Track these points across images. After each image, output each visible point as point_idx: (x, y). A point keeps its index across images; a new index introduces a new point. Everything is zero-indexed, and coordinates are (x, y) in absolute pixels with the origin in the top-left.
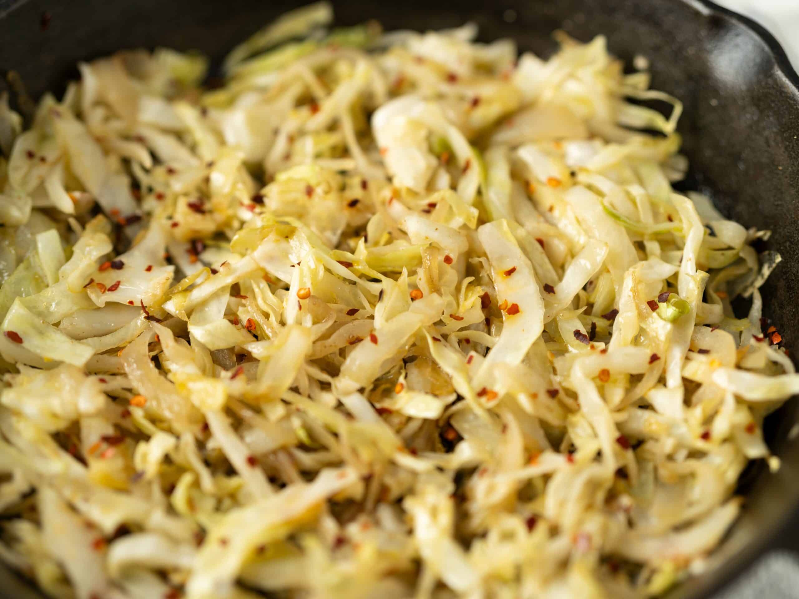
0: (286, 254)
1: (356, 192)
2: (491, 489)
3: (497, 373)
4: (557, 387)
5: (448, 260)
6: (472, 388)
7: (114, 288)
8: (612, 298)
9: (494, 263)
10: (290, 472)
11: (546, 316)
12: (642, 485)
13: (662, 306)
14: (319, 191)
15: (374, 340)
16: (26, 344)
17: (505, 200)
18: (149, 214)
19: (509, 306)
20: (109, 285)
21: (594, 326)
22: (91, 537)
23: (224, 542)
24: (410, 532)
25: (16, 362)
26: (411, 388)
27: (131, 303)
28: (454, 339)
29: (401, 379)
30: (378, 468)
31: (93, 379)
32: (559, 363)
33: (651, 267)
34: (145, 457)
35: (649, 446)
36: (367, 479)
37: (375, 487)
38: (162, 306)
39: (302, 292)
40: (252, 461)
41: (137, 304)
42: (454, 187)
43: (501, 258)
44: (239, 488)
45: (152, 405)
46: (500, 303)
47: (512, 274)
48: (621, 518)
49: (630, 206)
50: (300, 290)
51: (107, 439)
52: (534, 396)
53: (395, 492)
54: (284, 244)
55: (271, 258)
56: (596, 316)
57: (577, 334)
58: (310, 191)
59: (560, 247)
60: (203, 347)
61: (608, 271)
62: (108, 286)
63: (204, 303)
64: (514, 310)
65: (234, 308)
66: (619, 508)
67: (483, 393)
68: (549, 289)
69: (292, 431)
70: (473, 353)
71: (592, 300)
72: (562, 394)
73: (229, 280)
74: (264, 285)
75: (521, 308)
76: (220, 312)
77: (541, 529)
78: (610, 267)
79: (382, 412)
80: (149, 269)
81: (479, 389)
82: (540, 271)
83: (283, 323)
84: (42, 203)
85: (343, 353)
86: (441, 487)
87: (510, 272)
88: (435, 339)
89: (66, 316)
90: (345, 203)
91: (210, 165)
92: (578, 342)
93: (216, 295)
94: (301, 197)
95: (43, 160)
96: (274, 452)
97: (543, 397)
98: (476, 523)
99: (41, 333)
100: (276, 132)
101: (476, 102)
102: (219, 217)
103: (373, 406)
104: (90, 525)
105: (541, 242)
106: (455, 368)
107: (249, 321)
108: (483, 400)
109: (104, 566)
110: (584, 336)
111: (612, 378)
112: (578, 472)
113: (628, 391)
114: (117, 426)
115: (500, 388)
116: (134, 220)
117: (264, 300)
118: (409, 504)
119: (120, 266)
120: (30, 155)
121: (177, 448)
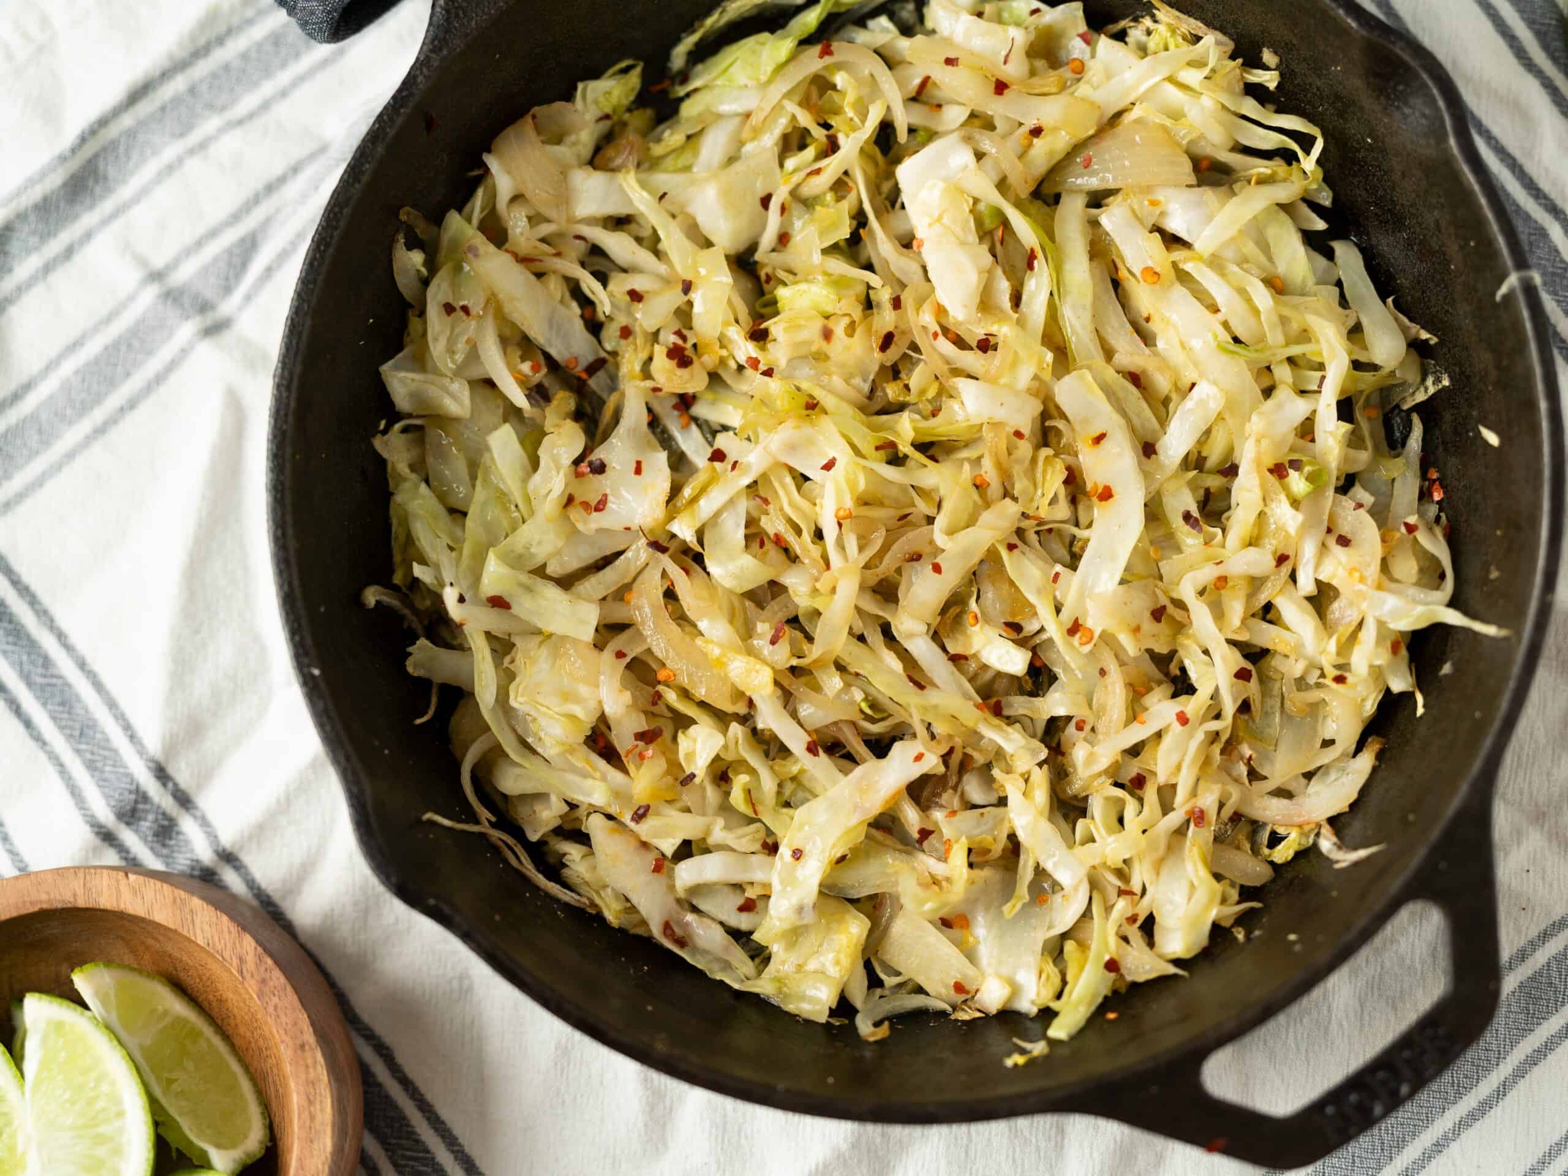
0: (810, 442)
1: (886, 319)
2: (1091, 759)
3: (1090, 605)
4: (1164, 601)
5: (1018, 434)
6: (1061, 624)
7: (600, 506)
8: (1230, 451)
9: (1077, 427)
10: (859, 748)
11: (1148, 493)
12: (1266, 714)
13: (1293, 475)
14: (839, 329)
15: (937, 569)
16: (515, 610)
17: (1087, 316)
18: (614, 354)
19: (1100, 491)
20: (593, 499)
21: (1207, 491)
22: (651, 859)
23: (797, 854)
24: (1002, 802)
25: (510, 635)
26: (987, 620)
27: (628, 529)
28: (1033, 538)
29: (973, 605)
30: (958, 741)
31: (608, 655)
32: (1165, 567)
33: (1280, 406)
34: (690, 756)
35: (1276, 662)
36: (946, 758)
37: (956, 759)
38: (667, 527)
39: (841, 513)
40: (812, 749)
41: (635, 527)
42: (1017, 300)
43: (1086, 421)
44: (802, 771)
45: (684, 680)
46: (1089, 486)
47: (1102, 442)
48: (1243, 770)
49: (1252, 321)
50: (838, 510)
51: (642, 736)
52: (1137, 630)
53: (979, 759)
54: (807, 430)
55: (792, 448)
56: (1210, 472)
57: (1187, 517)
58: (827, 335)
59: (1162, 383)
60: (731, 592)
61: (1223, 419)
62: (593, 504)
63: (717, 515)
64: (1106, 495)
65: (755, 514)
66: (1242, 758)
67: (1074, 629)
68: (1148, 449)
69: (853, 702)
70: (1058, 568)
71: (1204, 454)
72: (1171, 609)
73: (747, 481)
74: (788, 480)
75: (1115, 490)
76: (738, 525)
77: (1150, 793)
78: (1227, 417)
79: (956, 659)
80: (638, 471)
81: (1069, 625)
82: (1136, 421)
83: (819, 535)
84: (477, 373)
85: (899, 571)
86: (1034, 752)
87: (1099, 439)
88: (1011, 547)
89: (552, 555)
90: (876, 343)
91: (687, 287)
92: (1187, 528)
93: (731, 502)
94: (819, 344)
95: (465, 310)
96: (835, 723)
97: (1148, 625)
98: (1076, 786)
99: (528, 589)
100: (765, 201)
101: (1037, 132)
102: (709, 360)
103: (944, 649)
104: (645, 845)
105: (1135, 379)
106: (1039, 591)
107: (776, 535)
108: (1076, 640)
109: (672, 888)
110: (1196, 520)
111: (1230, 584)
112: (1191, 736)
113: (1251, 596)
114: (649, 714)
115: (1095, 622)
116: (596, 366)
117: (792, 504)
118: (996, 772)
119: (600, 468)
120: (449, 309)
121: (725, 747)
